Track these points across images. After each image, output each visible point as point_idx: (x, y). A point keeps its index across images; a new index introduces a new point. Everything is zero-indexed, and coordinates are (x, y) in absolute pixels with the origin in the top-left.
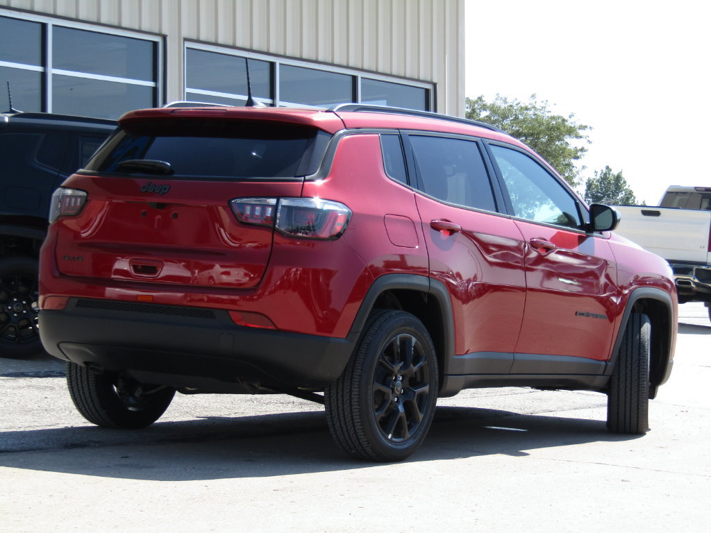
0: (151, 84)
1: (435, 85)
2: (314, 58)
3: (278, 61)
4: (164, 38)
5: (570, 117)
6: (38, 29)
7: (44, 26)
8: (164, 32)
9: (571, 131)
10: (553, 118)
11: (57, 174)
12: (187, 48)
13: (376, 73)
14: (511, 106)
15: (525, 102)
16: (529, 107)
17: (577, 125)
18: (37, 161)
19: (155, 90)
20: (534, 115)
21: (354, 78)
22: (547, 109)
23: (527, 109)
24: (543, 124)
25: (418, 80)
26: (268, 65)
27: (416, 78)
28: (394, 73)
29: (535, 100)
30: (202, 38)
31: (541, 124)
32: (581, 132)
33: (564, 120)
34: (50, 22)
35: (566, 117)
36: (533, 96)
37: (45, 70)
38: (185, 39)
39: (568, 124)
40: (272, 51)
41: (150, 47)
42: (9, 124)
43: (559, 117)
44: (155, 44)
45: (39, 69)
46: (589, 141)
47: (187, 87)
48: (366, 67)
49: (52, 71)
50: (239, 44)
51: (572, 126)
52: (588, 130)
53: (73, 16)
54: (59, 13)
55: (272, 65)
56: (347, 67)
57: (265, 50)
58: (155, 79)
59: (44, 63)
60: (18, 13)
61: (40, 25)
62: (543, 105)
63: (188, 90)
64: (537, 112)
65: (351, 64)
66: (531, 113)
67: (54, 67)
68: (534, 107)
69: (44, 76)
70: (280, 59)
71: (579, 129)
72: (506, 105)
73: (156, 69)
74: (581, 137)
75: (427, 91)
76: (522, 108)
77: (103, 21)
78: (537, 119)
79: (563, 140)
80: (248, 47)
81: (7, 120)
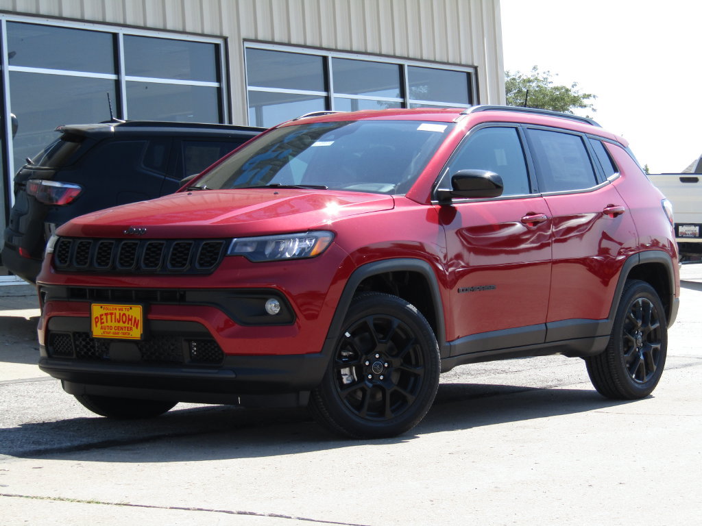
0: (216, 85)
1: (476, 68)
2: (363, 50)
3: (330, 55)
4: (226, 40)
5: (573, 86)
6: (110, 39)
7: (115, 36)
8: (225, 34)
9: (575, 101)
10: (556, 89)
11: (163, 177)
12: (247, 48)
13: (422, 60)
14: (514, 79)
15: (527, 73)
16: (532, 78)
17: (581, 94)
18: (143, 166)
19: (219, 90)
20: (537, 87)
21: (401, 67)
22: (549, 80)
23: (529, 81)
24: (547, 95)
25: (460, 65)
26: (321, 59)
27: (459, 62)
28: (438, 59)
29: (537, 72)
30: (260, 37)
31: (545, 95)
32: (585, 101)
33: (567, 90)
34: (121, 32)
35: (569, 87)
36: (535, 68)
37: (118, 77)
38: (245, 40)
39: (572, 94)
40: (324, 45)
41: (212, 50)
42: (115, 133)
43: (562, 88)
44: (217, 46)
45: (113, 77)
46: (593, 109)
47: (249, 85)
48: (411, 56)
49: (125, 78)
50: (293, 41)
51: (576, 95)
52: (592, 98)
53: (142, 24)
54: (129, 22)
55: (325, 59)
56: (394, 57)
57: (318, 45)
58: (219, 80)
59: (117, 71)
60: (91, 25)
61: (111, 35)
62: (545, 76)
63: (250, 88)
64: (541, 84)
65: (398, 54)
66: (534, 84)
67: (127, 74)
68: (536, 79)
69: (118, 83)
70: (332, 52)
71: (583, 98)
72: (509, 79)
73: (219, 70)
74: (585, 106)
75: (469, 74)
76: (524, 81)
77: (169, 27)
78: (541, 90)
79: (568, 110)
80: (302, 43)
81: (112, 129)
